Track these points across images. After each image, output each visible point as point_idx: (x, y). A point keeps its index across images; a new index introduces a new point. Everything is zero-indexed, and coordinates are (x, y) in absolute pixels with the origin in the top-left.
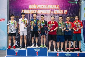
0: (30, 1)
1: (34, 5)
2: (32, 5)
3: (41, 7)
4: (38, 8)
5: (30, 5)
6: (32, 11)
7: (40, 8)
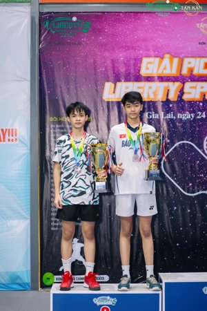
0: (145, 40)
1: (167, 56)
2: (157, 60)
3: (202, 65)
4: (185, 72)
5: (145, 60)
6: (158, 88)
7: (195, 72)
